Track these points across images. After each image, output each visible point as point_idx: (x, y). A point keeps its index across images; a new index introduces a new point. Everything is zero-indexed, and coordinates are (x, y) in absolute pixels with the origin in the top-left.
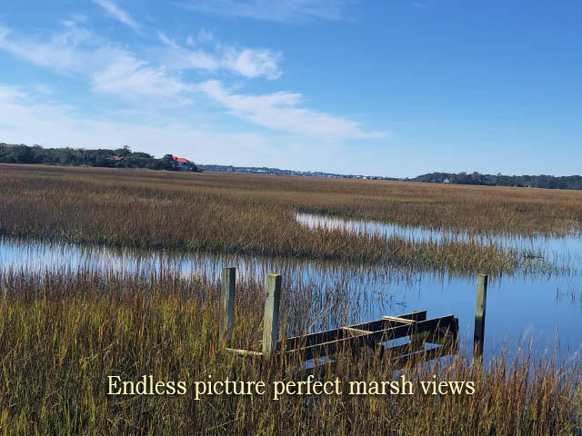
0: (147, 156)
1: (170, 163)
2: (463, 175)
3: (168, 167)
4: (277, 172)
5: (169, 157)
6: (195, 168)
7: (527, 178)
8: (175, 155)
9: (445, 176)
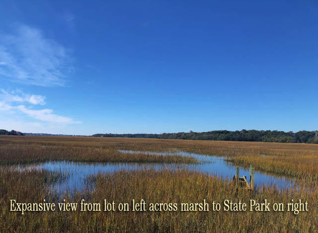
0: (5, 131)
1: (13, 133)
2: (106, 134)
3: (13, 134)
4: (47, 135)
5: (13, 131)
6: (22, 134)
7: (124, 135)
8: (15, 130)
9: (101, 135)
